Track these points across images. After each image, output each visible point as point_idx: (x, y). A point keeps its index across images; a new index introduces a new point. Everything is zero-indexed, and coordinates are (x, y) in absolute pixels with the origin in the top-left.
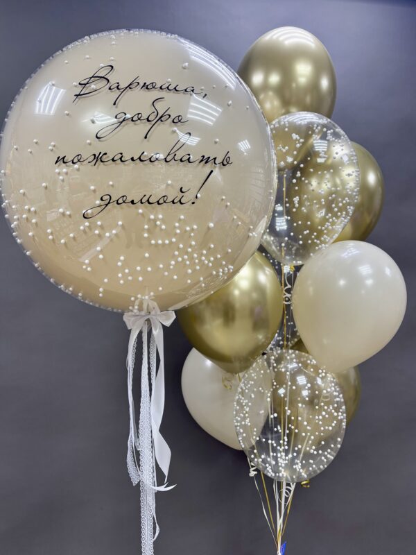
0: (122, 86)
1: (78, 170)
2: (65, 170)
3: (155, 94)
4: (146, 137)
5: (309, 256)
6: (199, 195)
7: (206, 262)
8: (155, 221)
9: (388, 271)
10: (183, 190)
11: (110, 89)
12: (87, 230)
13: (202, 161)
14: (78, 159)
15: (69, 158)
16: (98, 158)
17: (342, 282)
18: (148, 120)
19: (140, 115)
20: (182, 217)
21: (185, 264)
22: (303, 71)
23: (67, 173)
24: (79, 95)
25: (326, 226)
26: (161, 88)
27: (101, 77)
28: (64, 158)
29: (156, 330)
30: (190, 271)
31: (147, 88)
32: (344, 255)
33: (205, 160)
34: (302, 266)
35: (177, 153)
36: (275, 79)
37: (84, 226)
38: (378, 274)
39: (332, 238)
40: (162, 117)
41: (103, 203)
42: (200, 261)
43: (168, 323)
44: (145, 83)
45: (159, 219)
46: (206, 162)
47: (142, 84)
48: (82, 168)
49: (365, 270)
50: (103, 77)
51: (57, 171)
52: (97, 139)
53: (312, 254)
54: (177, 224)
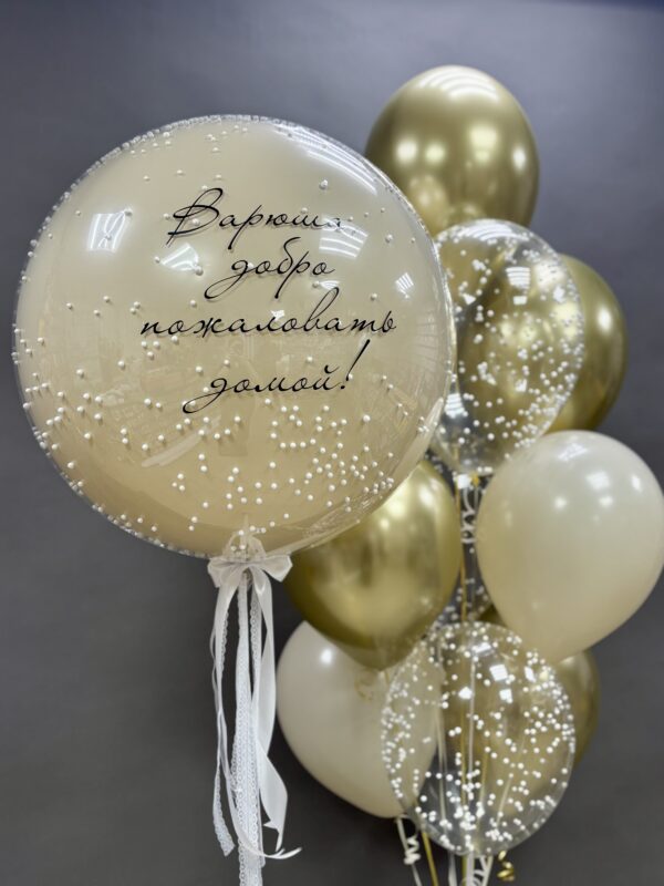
0: (239, 221)
1: (177, 343)
2: (156, 343)
3: (286, 232)
4: (277, 297)
5: (503, 459)
6: (350, 376)
7: (357, 473)
8: (287, 414)
9: (636, 483)
10: (329, 370)
11: (221, 225)
12: (186, 428)
13: (354, 327)
14: (179, 327)
15: (163, 326)
16: (207, 327)
17: (560, 503)
18: (280, 272)
19: (267, 264)
20: (326, 408)
21: (327, 477)
22: (483, 142)
23: (159, 348)
24: (175, 233)
25: (531, 409)
26: (294, 222)
27: (207, 207)
28: (155, 325)
29: (260, 587)
30: (332, 488)
31: (275, 224)
32: (563, 456)
33: (360, 326)
34: (491, 476)
35: (320, 317)
36: (436, 153)
37: (183, 424)
38: (620, 487)
39: (540, 428)
40: (298, 266)
41: (213, 390)
42: (349, 471)
43: (280, 576)
44: (271, 216)
45: (292, 412)
46: (361, 329)
47: (266, 217)
48: (182, 339)
49: (598, 480)
50: (210, 207)
51: (144, 343)
52: (205, 300)
53: (507, 456)
54: (319, 419)
